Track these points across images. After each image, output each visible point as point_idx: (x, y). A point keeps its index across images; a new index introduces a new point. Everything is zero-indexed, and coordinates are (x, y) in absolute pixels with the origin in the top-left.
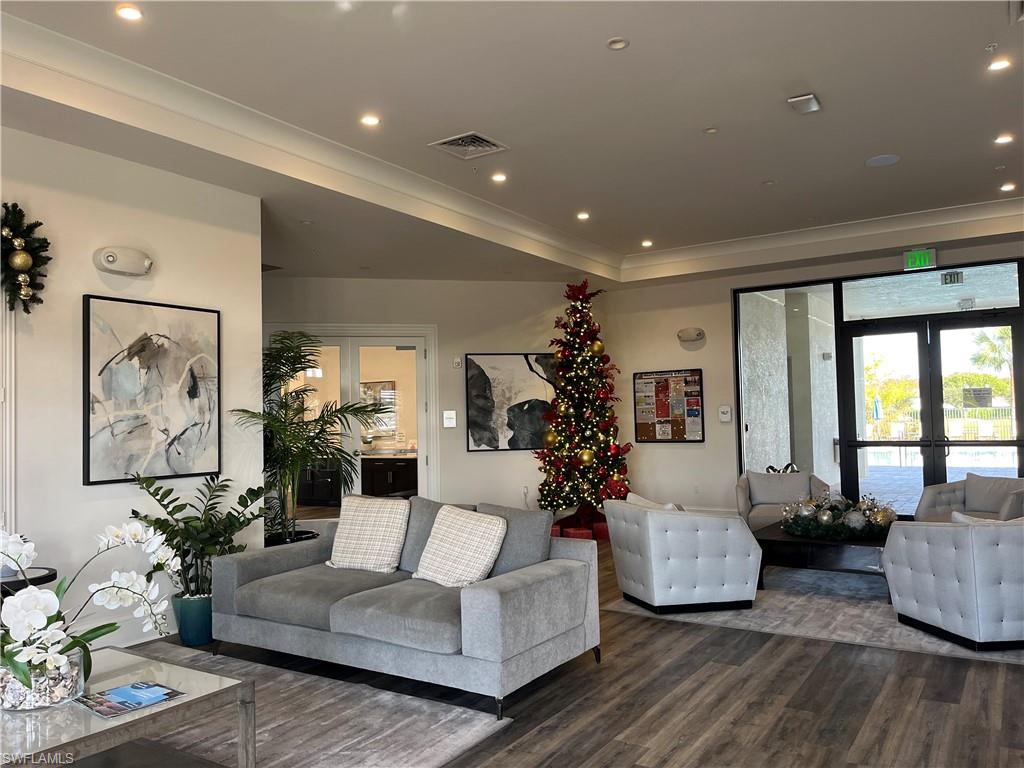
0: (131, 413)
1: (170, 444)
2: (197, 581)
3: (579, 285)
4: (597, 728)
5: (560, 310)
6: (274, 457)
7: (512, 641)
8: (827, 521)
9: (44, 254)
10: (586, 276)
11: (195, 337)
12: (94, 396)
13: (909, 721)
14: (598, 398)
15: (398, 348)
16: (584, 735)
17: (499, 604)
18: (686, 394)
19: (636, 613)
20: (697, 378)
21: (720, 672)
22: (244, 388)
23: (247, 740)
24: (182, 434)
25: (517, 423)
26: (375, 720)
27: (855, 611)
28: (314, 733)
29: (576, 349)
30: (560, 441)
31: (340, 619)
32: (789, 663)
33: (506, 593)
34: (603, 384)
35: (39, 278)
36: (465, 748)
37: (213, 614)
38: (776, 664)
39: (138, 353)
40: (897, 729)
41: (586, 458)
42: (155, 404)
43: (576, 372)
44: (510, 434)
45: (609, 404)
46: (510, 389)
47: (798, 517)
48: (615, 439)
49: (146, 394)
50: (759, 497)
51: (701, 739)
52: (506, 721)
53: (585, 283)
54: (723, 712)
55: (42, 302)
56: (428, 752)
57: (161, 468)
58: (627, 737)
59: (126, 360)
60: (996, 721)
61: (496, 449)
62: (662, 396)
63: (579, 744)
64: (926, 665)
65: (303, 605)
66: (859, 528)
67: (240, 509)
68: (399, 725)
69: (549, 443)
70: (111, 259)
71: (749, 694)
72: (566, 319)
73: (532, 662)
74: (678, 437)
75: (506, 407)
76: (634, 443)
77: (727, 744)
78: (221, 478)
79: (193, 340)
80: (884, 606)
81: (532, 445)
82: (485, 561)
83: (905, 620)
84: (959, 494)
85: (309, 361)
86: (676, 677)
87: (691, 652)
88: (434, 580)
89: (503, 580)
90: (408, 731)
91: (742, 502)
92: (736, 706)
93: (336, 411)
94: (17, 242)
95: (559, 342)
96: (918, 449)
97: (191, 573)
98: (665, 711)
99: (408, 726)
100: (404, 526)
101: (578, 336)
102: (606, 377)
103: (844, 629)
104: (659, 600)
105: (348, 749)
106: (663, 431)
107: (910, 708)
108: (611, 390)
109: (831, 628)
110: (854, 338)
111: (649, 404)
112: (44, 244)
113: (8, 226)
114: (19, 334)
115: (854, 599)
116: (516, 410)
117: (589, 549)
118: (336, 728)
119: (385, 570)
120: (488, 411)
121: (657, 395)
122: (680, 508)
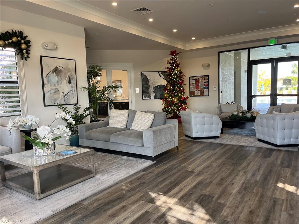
0: (54, 88)
1: (65, 96)
2: (74, 131)
3: (174, 51)
4: (177, 163)
5: (168, 59)
6: (91, 100)
7: (156, 143)
8: (241, 116)
9: (29, 45)
10: (176, 48)
11: (69, 67)
12: (45, 83)
13: (256, 162)
14: (179, 84)
15: (122, 70)
16: (174, 165)
17: (153, 134)
18: (204, 82)
19: (188, 139)
20: (207, 78)
21: (209, 152)
22: (83, 81)
23: (93, 163)
24: (67, 93)
25: (156, 91)
26: (123, 162)
27: (246, 138)
28: (108, 165)
29: (173, 70)
30: (168, 96)
31: (112, 139)
32: (227, 150)
33: (154, 131)
34: (181, 80)
35: (29, 51)
36: (145, 167)
37: (79, 139)
38: (224, 150)
39: (55, 72)
40: (252, 163)
41: (175, 101)
42: (60, 85)
43: (173, 76)
44: (154, 94)
45: (182, 86)
46: (154, 82)
47: (233, 115)
48: (184, 95)
49: (58, 83)
50: (223, 110)
51: (203, 165)
52: (155, 162)
53: (176, 50)
54: (209, 160)
55: (30, 58)
56: (136, 168)
57: (63, 103)
58: (184, 165)
59: (52, 74)
60: (279, 162)
61: (150, 99)
62: (197, 83)
63: (173, 166)
64: (263, 150)
65: (102, 136)
66: (249, 117)
67: (84, 113)
68: (128, 163)
69: (165, 97)
70: (46, 46)
71: (216, 156)
72: (170, 61)
73: (161, 148)
74: (202, 95)
75: (153, 87)
76: (189, 96)
77: (209, 166)
78: (78, 105)
79: (69, 68)
80: (254, 137)
81: (160, 97)
82: (149, 124)
83: (259, 140)
84: (279, 109)
85: (99, 74)
86: (198, 153)
87: (202, 148)
88: (136, 129)
89: (154, 128)
90: (131, 164)
91: (218, 112)
92: (213, 159)
93: (107, 87)
94: (22, 41)
95: (168, 68)
96: (270, 97)
97: (72, 129)
98: (195, 160)
99: (130, 163)
100: (127, 117)
101: (174, 66)
102: (181, 78)
103: (243, 142)
104: (194, 135)
105: (117, 167)
106: (197, 93)
107: (257, 159)
108: (183, 82)
109: (239, 142)
110: (253, 65)
111: (194, 86)
112: (29, 42)
113: (20, 37)
114: (25, 66)
115: (247, 136)
116: (156, 88)
117: (176, 121)
118: (113, 163)
119: (123, 128)
120: (148, 88)
121: (196, 83)
122: (200, 112)
